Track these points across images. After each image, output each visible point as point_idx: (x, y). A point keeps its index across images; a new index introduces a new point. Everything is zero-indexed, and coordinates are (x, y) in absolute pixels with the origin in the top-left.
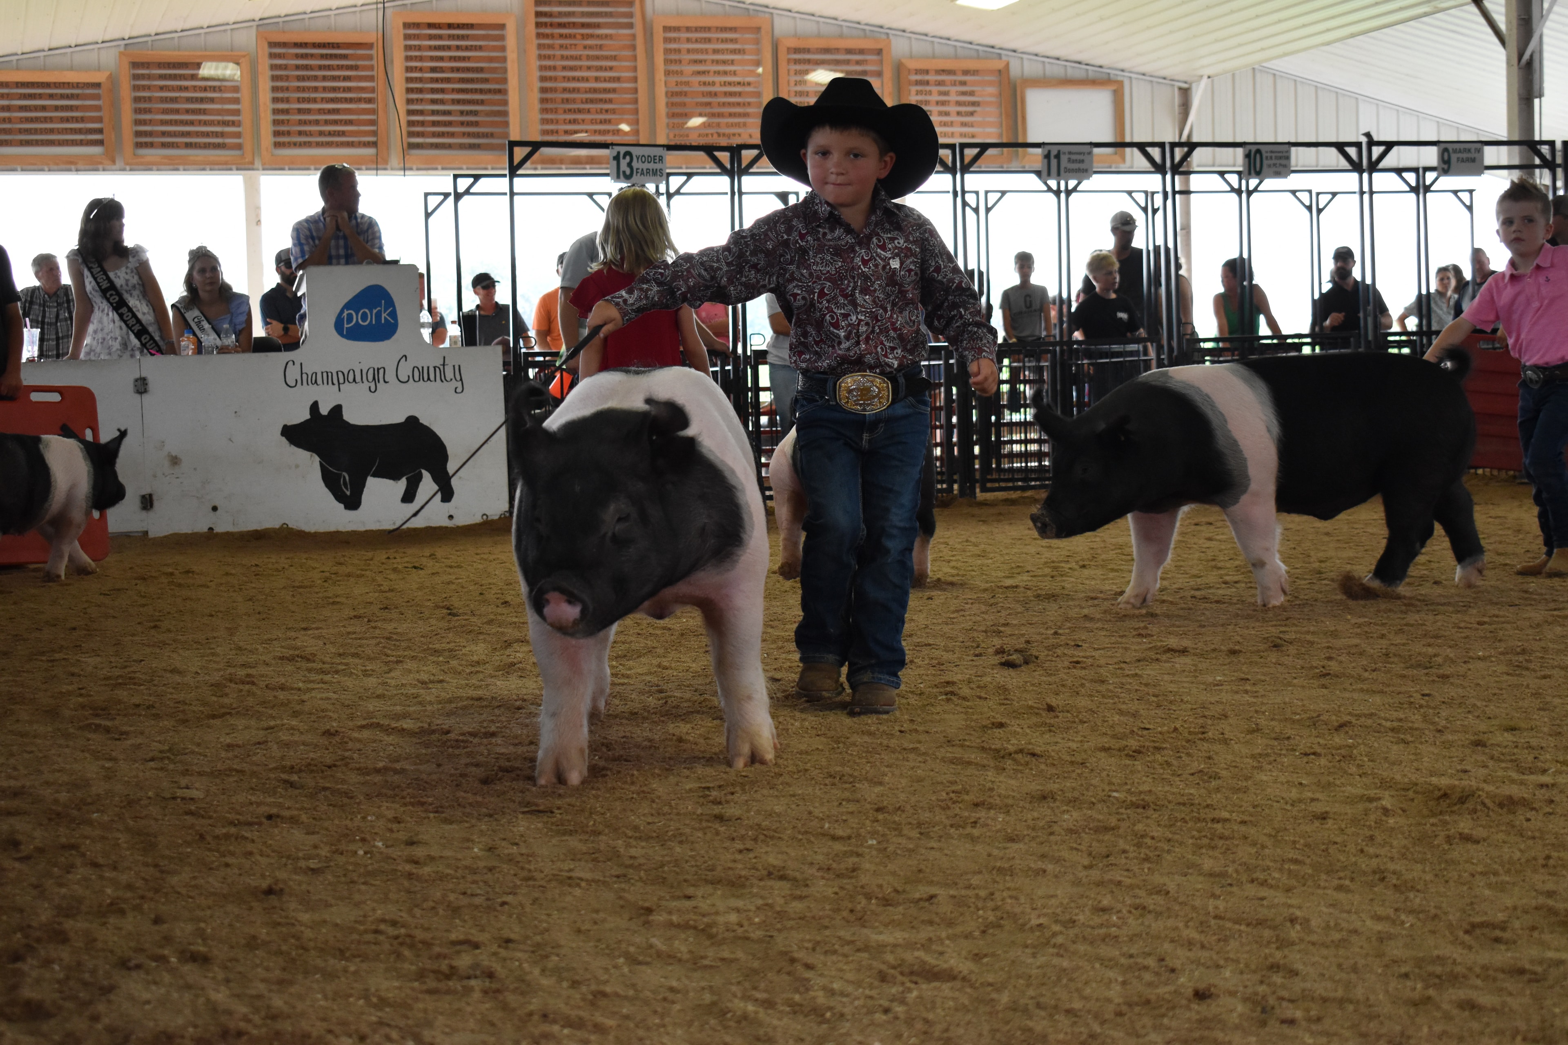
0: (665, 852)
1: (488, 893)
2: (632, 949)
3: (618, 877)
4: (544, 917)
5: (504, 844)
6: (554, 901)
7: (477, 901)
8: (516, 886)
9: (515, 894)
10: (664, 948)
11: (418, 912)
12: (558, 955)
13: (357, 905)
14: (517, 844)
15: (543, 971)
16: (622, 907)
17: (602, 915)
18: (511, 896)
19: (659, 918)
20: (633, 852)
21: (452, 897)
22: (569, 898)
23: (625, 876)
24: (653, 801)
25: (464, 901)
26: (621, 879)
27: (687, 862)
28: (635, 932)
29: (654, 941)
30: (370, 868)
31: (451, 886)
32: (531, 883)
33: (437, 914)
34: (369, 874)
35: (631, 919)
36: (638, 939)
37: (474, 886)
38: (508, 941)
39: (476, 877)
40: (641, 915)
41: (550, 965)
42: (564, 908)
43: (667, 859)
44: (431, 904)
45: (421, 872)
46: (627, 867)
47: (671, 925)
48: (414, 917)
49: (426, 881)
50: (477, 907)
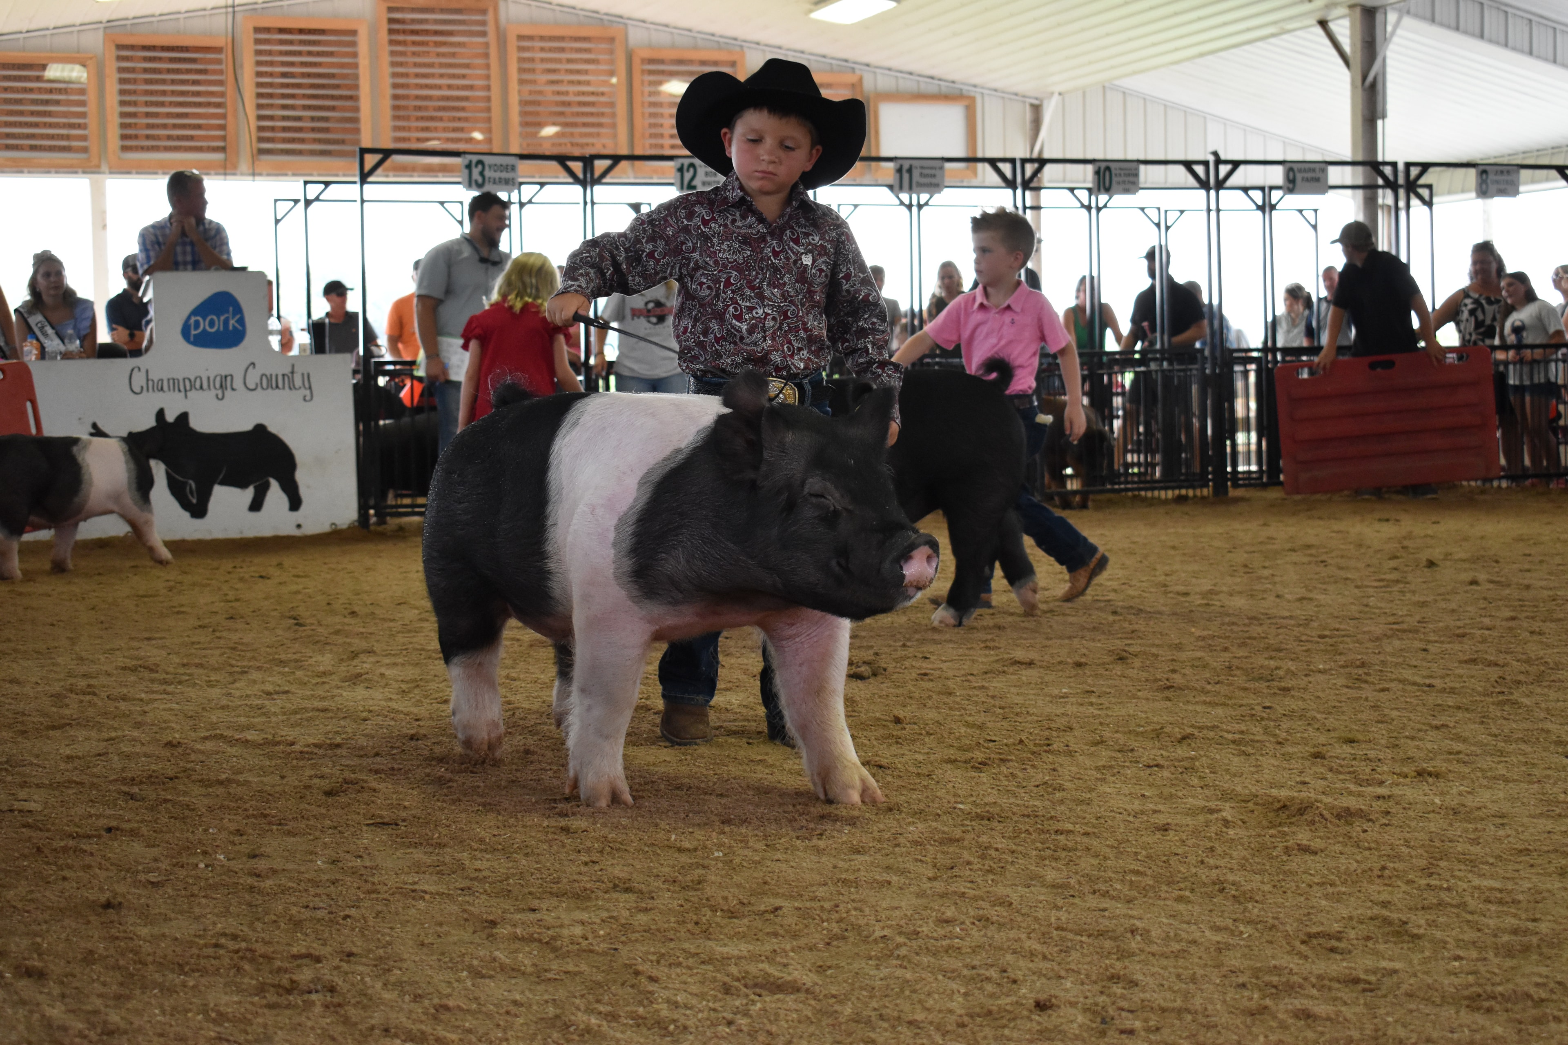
0: (510, 865)
1: (330, 906)
2: (475, 962)
3: (462, 890)
4: (387, 931)
5: (347, 856)
6: (397, 914)
7: (320, 914)
8: (359, 900)
9: (358, 907)
10: (508, 961)
11: (259, 925)
12: (400, 969)
13: (197, 918)
14: (360, 857)
15: (385, 985)
16: (466, 920)
17: (445, 928)
18: (354, 910)
19: (503, 931)
20: (478, 864)
21: (294, 910)
22: (413, 911)
23: (469, 888)
25: (307, 914)
26: (465, 892)
27: (532, 874)
28: (479, 945)
29: (497, 954)
30: (211, 881)
31: (293, 899)
32: (374, 896)
33: (279, 927)
34: (210, 887)
35: (475, 932)
36: (481, 953)
37: (317, 899)
38: (350, 954)
39: (318, 891)
40: (485, 928)
41: (392, 979)
42: (408, 922)
43: (512, 871)
44: (274, 918)
45: (262, 885)
46: (471, 879)
47: (516, 938)
48: (254, 930)
49: (268, 894)
50: (319, 920)
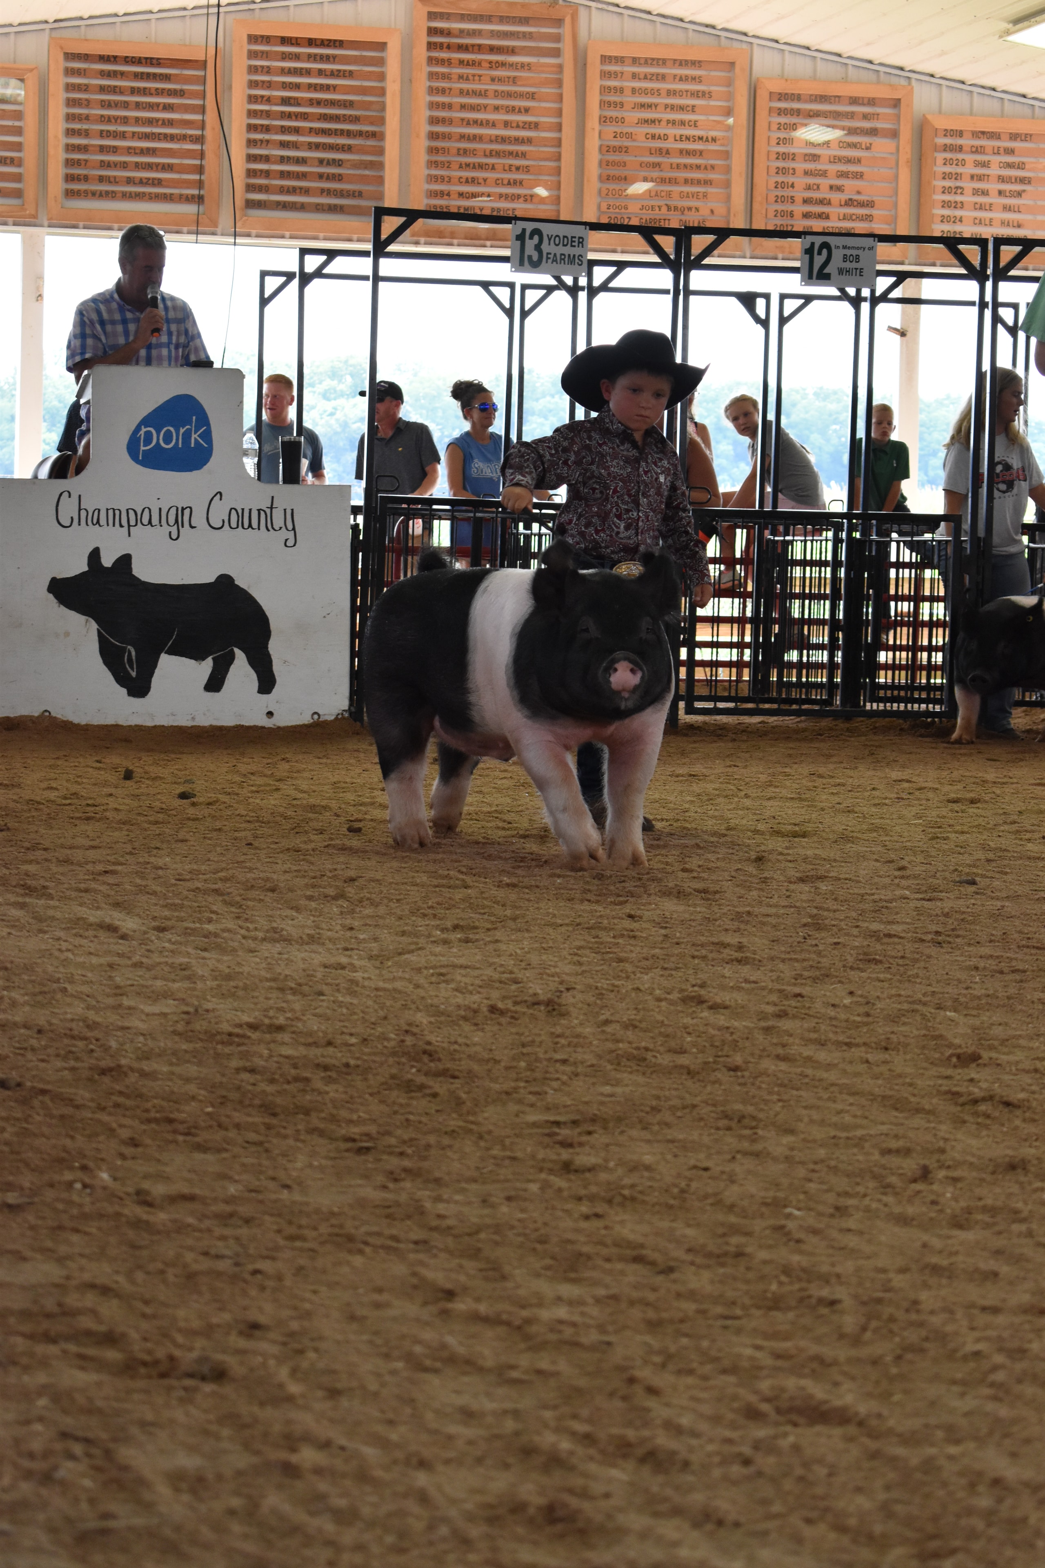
0: (486, 1211)
1: (237, 1255)
2: (418, 1349)
3: (416, 1243)
4: (308, 1294)
5: (271, 1185)
6: (324, 1271)
7: (223, 1265)
8: (277, 1248)
9: (273, 1259)
10: (461, 1350)
11: (140, 1276)
12: (316, 1350)
13: (61, 1260)
14: (287, 1187)
15: (294, 1372)
16: (415, 1287)
17: (386, 1296)
18: (268, 1262)
19: (460, 1306)
20: (441, 1208)
21: (189, 1257)
22: (345, 1270)
23: (425, 1242)
24: (481, 1137)
25: (204, 1264)
26: (421, 1246)
27: (512, 1227)
28: (427, 1324)
29: (450, 1340)
30: (87, 1209)
31: (190, 1242)
32: (298, 1244)
34: (85, 1216)
35: (425, 1304)
36: (428, 1335)
37: (220, 1244)
38: (255, 1326)
39: (227, 1232)
40: (440, 1299)
41: (305, 1365)
42: (337, 1283)
43: (488, 1221)
44: (160, 1266)
45: (151, 1218)
46: (432, 1229)
47: (476, 1318)
48: (133, 1282)
49: (159, 1232)
50: (219, 1274)
